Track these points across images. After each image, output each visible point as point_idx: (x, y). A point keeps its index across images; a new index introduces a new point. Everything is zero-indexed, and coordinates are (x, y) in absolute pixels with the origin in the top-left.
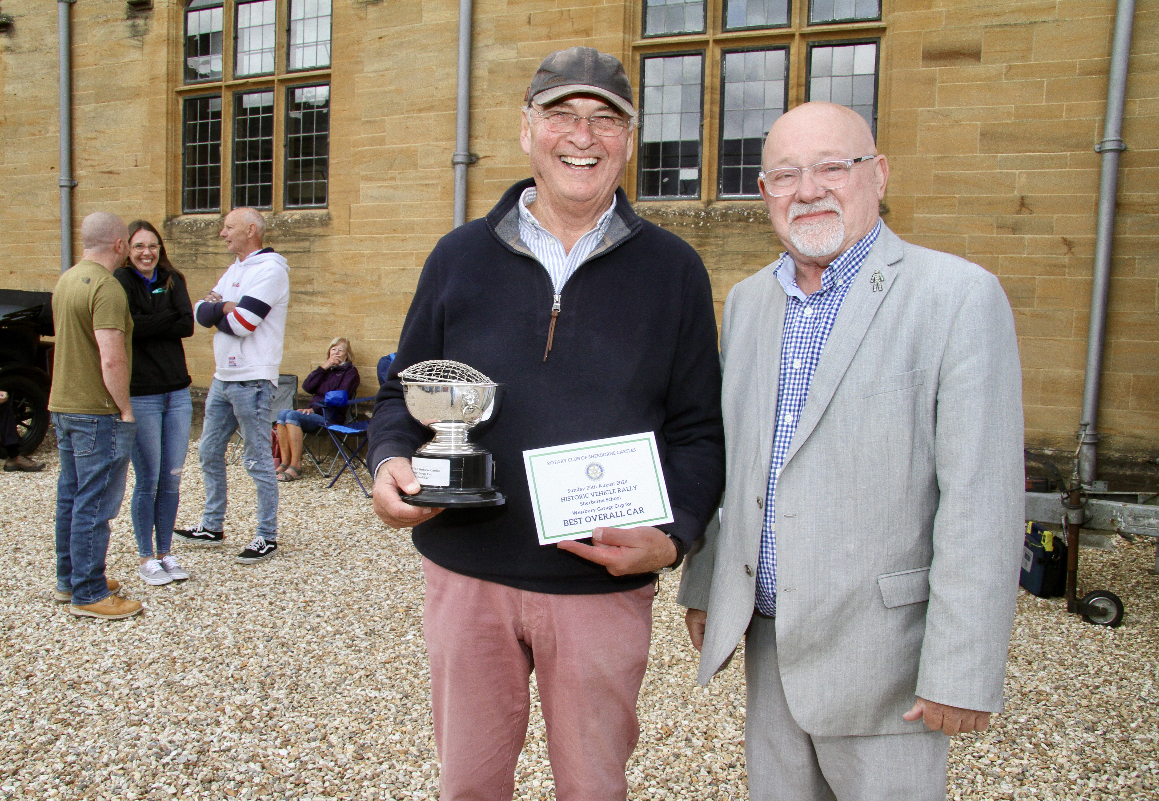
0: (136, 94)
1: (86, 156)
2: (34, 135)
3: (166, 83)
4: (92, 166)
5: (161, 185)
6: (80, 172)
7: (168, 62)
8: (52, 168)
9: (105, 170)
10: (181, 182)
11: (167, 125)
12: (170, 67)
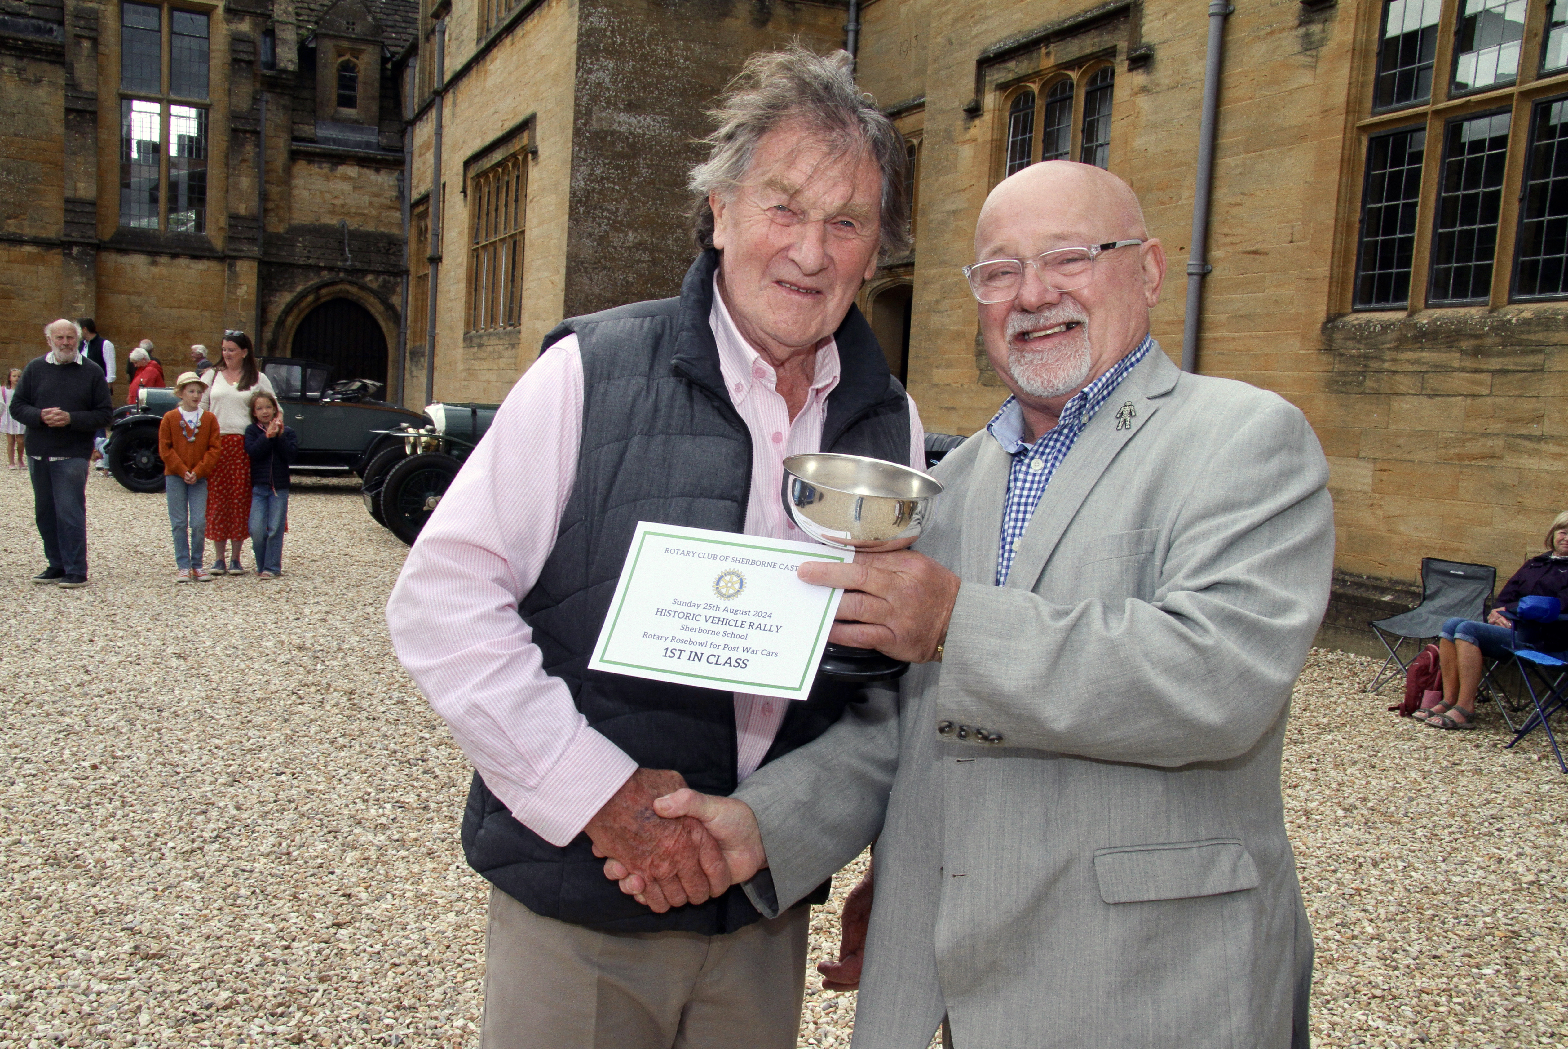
0: (1301, 136)
1: (1226, 230)
2: (1163, 203)
3: (1343, 117)
4: (1232, 244)
5: (1323, 269)
6: (1216, 253)
7: (1350, 84)
8: (1181, 248)
9: (1249, 249)
10: (1354, 263)
11: (1340, 178)
12: (1353, 91)
